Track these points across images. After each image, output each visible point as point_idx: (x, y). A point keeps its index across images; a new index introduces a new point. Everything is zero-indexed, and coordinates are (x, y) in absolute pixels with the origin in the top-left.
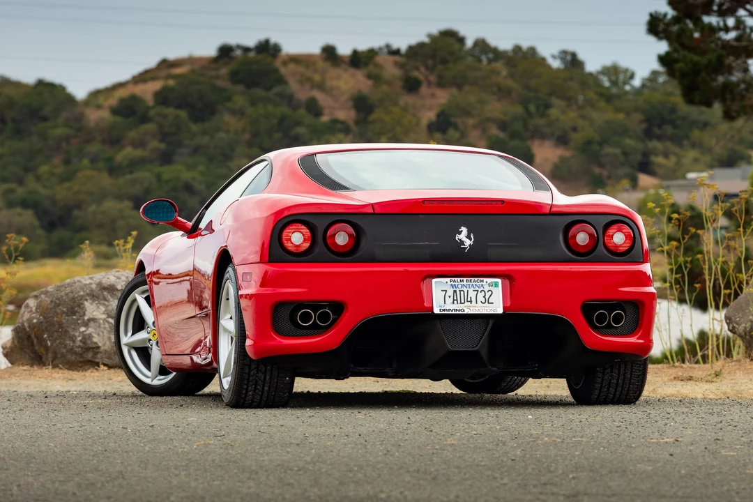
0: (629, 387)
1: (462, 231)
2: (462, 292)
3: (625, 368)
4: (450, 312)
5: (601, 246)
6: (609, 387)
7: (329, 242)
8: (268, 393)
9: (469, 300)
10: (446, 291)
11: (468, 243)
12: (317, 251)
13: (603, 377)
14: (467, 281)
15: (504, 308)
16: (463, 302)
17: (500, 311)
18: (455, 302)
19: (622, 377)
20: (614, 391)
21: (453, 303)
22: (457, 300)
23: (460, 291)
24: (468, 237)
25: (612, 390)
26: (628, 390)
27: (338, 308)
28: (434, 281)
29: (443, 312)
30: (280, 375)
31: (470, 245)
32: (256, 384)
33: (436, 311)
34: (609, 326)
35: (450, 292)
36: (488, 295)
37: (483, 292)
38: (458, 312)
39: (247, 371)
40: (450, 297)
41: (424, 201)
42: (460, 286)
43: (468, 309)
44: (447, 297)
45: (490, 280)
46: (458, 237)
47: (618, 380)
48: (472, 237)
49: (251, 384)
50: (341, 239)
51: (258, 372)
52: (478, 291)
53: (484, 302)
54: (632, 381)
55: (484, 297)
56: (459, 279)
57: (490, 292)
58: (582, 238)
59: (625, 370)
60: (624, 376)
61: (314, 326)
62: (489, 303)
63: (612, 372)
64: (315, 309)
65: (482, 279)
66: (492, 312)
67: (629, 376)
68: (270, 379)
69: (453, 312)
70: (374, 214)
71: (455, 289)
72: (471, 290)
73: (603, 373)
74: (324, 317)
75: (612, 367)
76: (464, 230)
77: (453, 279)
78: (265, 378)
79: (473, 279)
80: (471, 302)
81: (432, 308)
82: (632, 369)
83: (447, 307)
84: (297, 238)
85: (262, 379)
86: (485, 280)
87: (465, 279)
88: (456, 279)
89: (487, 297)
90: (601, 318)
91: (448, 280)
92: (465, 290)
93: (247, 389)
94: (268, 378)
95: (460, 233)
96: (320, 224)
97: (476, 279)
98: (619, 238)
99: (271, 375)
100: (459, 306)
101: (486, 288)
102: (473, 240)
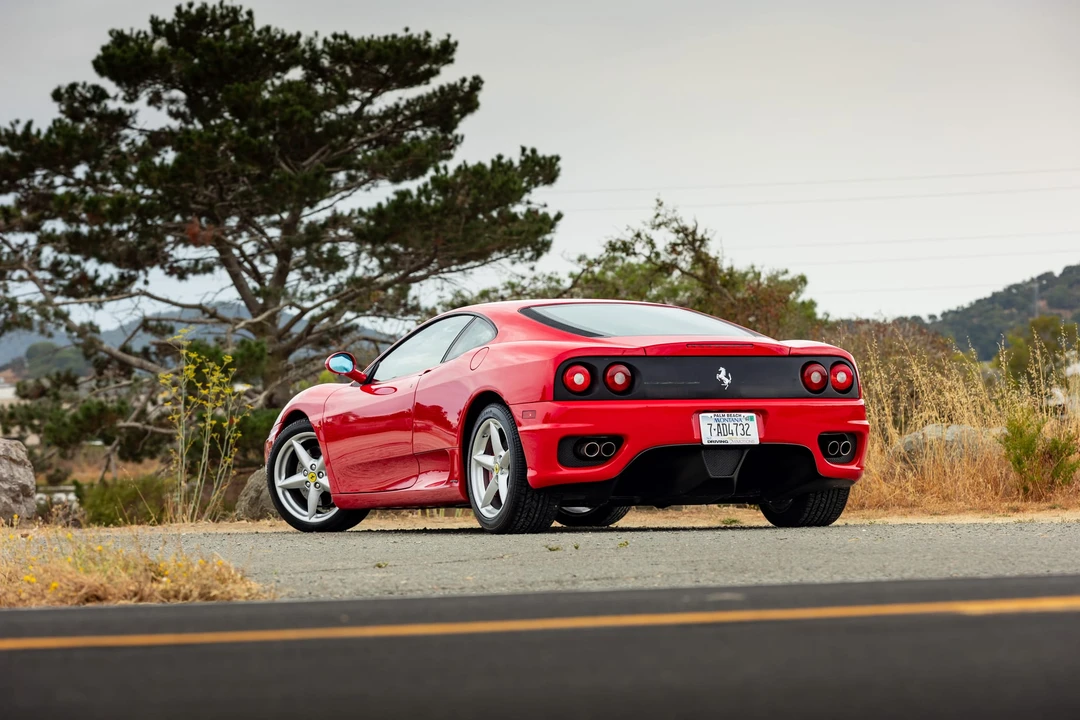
0: (834, 510)
1: (721, 371)
2: (724, 426)
3: (834, 493)
4: (717, 443)
5: (830, 385)
6: (818, 510)
7: (609, 382)
9: (731, 432)
10: (711, 424)
11: (727, 382)
12: (597, 389)
13: (814, 502)
14: (728, 416)
15: (760, 439)
16: (726, 434)
17: (757, 442)
18: (720, 434)
19: (829, 502)
21: (718, 435)
23: (723, 424)
24: (727, 376)
25: (819, 513)
26: (833, 513)
27: (619, 440)
28: (701, 415)
29: (711, 444)
31: (729, 384)
33: (705, 442)
34: (839, 455)
35: (715, 426)
36: (746, 427)
37: (741, 425)
38: (723, 443)
39: (523, 500)
40: (715, 430)
41: (688, 344)
42: (722, 420)
43: (732, 440)
44: (712, 430)
45: (746, 415)
46: (718, 376)
47: (826, 504)
48: (730, 376)
50: (619, 379)
51: (532, 501)
52: (737, 424)
53: (743, 434)
55: (743, 429)
56: (721, 414)
58: (816, 378)
61: (599, 457)
62: (747, 435)
63: (822, 497)
64: (600, 442)
65: (740, 414)
66: (751, 443)
68: (542, 506)
69: (719, 443)
70: (646, 356)
71: (718, 423)
72: (731, 424)
74: (608, 449)
75: (822, 493)
76: (723, 370)
77: (716, 414)
78: (537, 506)
79: (733, 414)
80: (732, 434)
81: (701, 440)
83: (713, 439)
84: (579, 379)
86: (743, 414)
87: (726, 414)
88: (719, 414)
89: (745, 430)
90: (834, 447)
91: (712, 414)
92: (727, 423)
94: (540, 506)
95: (720, 373)
96: (600, 366)
97: (735, 414)
98: (841, 377)
99: (543, 503)
100: (723, 438)
101: (744, 422)
102: (731, 379)
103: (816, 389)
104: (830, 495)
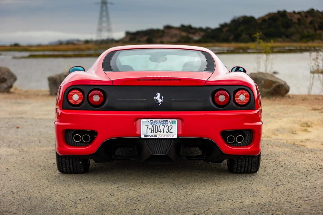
0: (251, 167)
1: (157, 95)
2: (156, 127)
3: (249, 159)
4: (150, 137)
5: (232, 102)
7: (90, 100)
8: (73, 169)
9: (160, 131)
10: (148, 126)
11: (160, 101)
12: (84, 104)
13: (238, 164)
14: (159, 121)
15: (178, 135)
16: (156, 131)
17: (176, 136)
18: (153, 132)
19: (247, 163)
20: (244, 169)
21: (151, 132)
22: (153, 131)
23: (155, 126)
24: (161, 98)
26: (251, 169)
28: (142, 120)
29: (146, 137)
30: (77, 161)
31: (161, 102)
32: (66, 165)
33: (142, 136)
34: (235, 142)
35: (150, 127)
37: (167, 127)
38: (153, 137)
39: (60, 159)
40: (150, 129)
41: (139, 79)
42: (155, 123)
43: (159, 135)
44: (148, 129)
45: (171, 120)
46: (155, 98)
47: (245, 164)
48: (163, 98)
49: (63, 165)
50: (96, 98)
51: (65, 160)
52: (165, 126)
53: (167, 132)
54: (252, 165)
55: (168, 129)
56: (155, 120)
57: (171, 127)
59: (248, 161)
60: (248, 163)
61: (82, 142)
62: (170, 132)
63: (242, 161)
64: (82, 134)
65: (167, 120)
66: (172, 137)
67: (251, 163)
68: (72, 162)
69: (151, 137)
70: (113, 86)
71: (153, 125)
72: (161, 126)
73: (238, 162)
74: (86, 138)
75: (242, 159)
76: (159, 94)
77: (152, 120)
78: (69, 162)
79: (162, 120)
80: (161, 132)
81: (140, 135)
82: (252, 160)
83: (148, 134)
84: (76, 97)
85: (68, 162)
86: (169, 120)
87: (158, 120)
88: (153, 120)
89: (169, 129)
90: (231, 139)
91: (149, 120)
92: (158, 125)
93: (62, 167)
94: (71, 162)
95: (156, 96)
96: (86, 90)
97: (164, 120)
98: (242, 98)
99: (72, 161)
100: (153, 134)
101: (169, 124)
102: (163, 99)
103: (222, 104)
104: (247, 160)
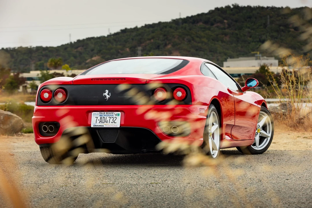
4: (98, 127)
10: (97, 117)
11: (108, 97)
15: (121, 125)
16: (104, 122)
17: (119, 126)
18: (101, 122)
23: (103, 117)
24: (108, 94)
28: (93, 113)
29: (95, 127)
31: (109, 98)
33: (92, 126)
35: (99, 118)
36: (115, 119)
37: (113, 118)
38: (101, 127)
40: (98, 120)
41: (92, 79)
42: (103, 115)
43: (106, 125)
45: (116, 113)
46: (104, 94)
50: (60, 95)
52: (110, 117)
53: (112, 122)
55: (113, 120)
56: (103, 112)
57: (116, 118)
62: (114, 123)
64: (48, 125)
65: (113, 112)
66: (115, 127)
70: (73, 85)
71: (101, 117)
72: (108, 117)
74: (51, 128)
76: (107, 91)
77: (101, 112)
79: (109, 112)
80: (107, 122)
83: (97, 124)
84: (46, 95)
87: (106, 112)
89: (114, 120)
91: (99, 113)
92: (105, 117)
95: (105, 92)
100: (102, 124)
101: (114, 116)
102: (110, 95)
